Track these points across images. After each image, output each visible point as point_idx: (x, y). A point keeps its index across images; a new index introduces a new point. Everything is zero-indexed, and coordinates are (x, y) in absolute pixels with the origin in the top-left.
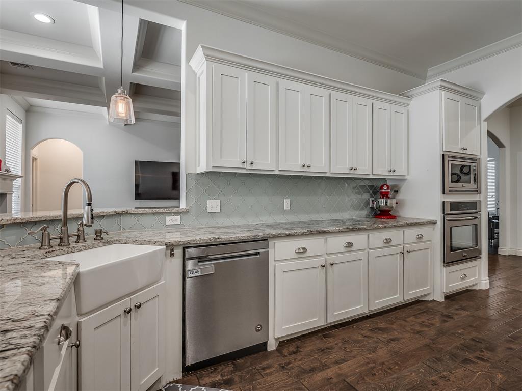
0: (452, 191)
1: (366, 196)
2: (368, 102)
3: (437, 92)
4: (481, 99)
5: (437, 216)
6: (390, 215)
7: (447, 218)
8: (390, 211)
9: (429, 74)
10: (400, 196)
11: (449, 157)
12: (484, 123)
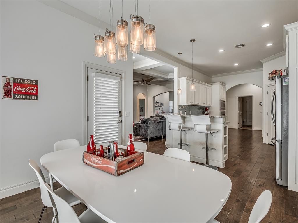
4: (225, 86)
11: (221, 101)
12: (226, 92)
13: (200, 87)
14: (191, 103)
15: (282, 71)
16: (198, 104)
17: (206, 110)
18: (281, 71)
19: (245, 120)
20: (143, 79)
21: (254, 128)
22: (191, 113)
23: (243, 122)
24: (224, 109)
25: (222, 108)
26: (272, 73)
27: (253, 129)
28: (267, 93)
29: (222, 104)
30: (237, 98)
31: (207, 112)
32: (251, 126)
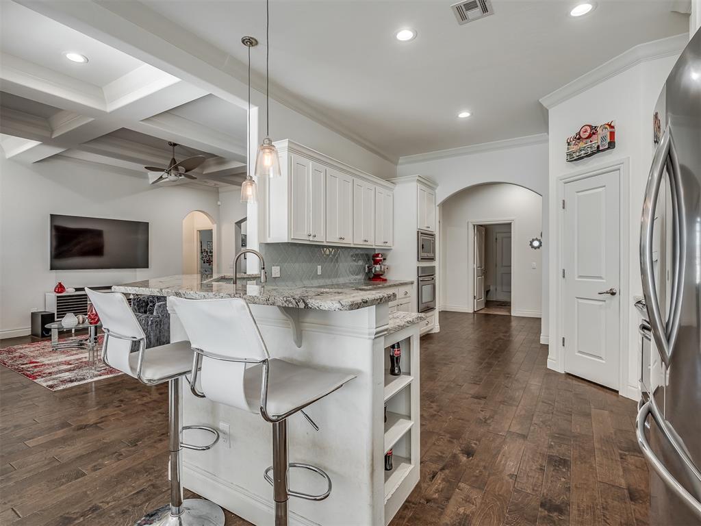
0: (424, 259)
1: (361, 263)
2: (372, 187)
3: (415, 184)
4: (436, 189)
5: (414, 278)
6: (381, 278)
7: (421, 279)
8: (382, 275)
9: (400, 161)
10: (387, 263)
11: (421, 233)
12: (438, 208)
13: (351, 184)
14: (311, 238)
15: (613, 127)
16: (342, 241)
17: (376, 262)
18: (610, 125)
19: (492, 288)
20: (174, 160)
21: (516, 311)
22: (319, 273)
23: (487, 292)
24: (432, 259)
25: (425, 255)
26: (579, 138)
27: (512, 314)
28: (562, 205)
29: (426, 244)
30: (471, 227)
31: (378, 266)
32: (507, 305)
